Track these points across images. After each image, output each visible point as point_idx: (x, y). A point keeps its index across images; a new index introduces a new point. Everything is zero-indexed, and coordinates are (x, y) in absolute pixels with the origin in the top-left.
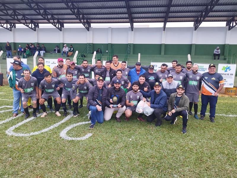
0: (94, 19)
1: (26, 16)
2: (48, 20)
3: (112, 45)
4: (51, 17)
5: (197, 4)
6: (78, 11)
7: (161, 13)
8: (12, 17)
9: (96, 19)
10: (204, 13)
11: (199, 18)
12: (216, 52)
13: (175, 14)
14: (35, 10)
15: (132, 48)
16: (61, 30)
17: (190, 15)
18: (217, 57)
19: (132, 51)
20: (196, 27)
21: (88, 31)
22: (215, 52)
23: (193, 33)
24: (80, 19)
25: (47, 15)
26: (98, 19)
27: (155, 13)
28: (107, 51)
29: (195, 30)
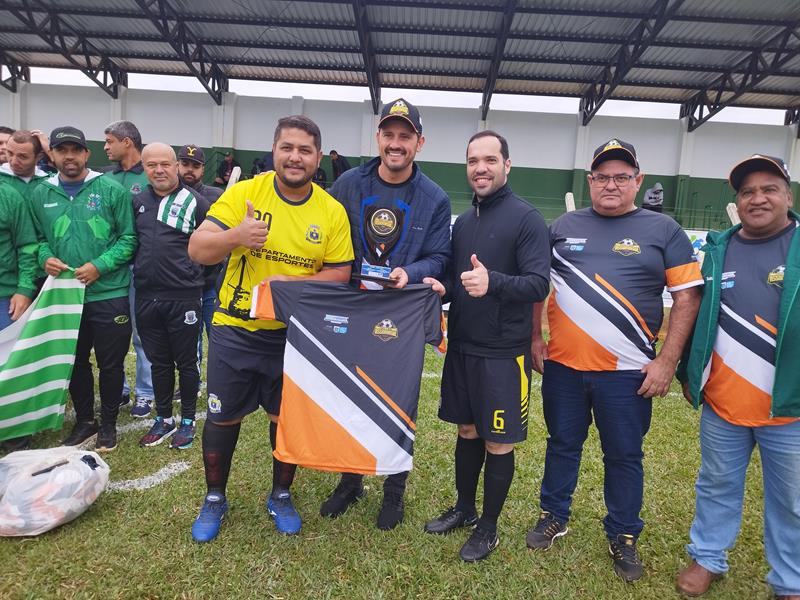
0: (242, 62)
2: (67, 53)
4: (78, 44)
5: (592, 33)
6: (181, 28)
7: (475, 56)
9: (249, 63)
10: (613, 69)
11: (599, 87)
13: (521, 64)
14: (15, 10)
16: (115, 95)
17: (570, 71)
20: (587, 117)
21: (215, 107)
22: (647, 199)
23: (579, 135)
24: (188, 60)
25: (61, 34)
26: (255, 63)
27: (455, 55)
29: (585, 124)
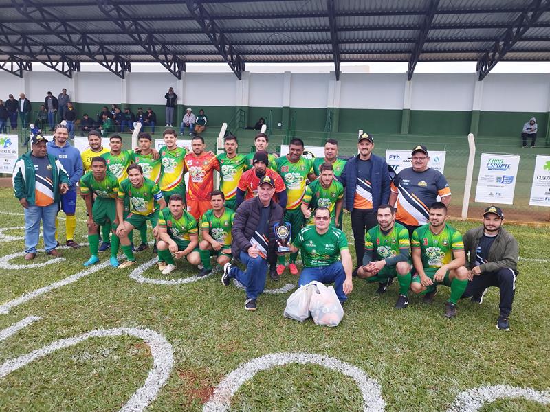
0: (255, 53)
1: (107, 46)
2: (155, 54)
3: (291, 111)
4: (161, 50)
5: (486, 22)
6: (222, 37)
7: (405, 41)
8: (78, 49)
9: (258, 53)
10: (501, 43)
11: (491, 54)
12: (528, 129)
13: (436, 43)
14: (131, 33)
15: (336, 118)
16: (179, 77)
17: (471, 46)
18: (529, 141)
19: (335, 124)
20: (482, 74)
21: (238, 81)
22: (525, 130)
23: (476, 87)
24: (225, 55)
25: (154, 44)
26: (262, 53)
27: (392, 41)
28: (280, 124)
29: (480, 79)
